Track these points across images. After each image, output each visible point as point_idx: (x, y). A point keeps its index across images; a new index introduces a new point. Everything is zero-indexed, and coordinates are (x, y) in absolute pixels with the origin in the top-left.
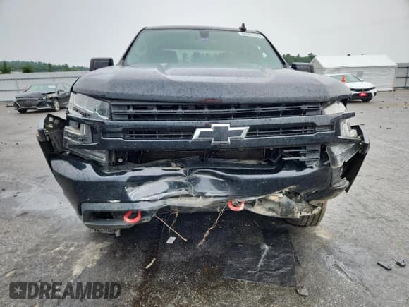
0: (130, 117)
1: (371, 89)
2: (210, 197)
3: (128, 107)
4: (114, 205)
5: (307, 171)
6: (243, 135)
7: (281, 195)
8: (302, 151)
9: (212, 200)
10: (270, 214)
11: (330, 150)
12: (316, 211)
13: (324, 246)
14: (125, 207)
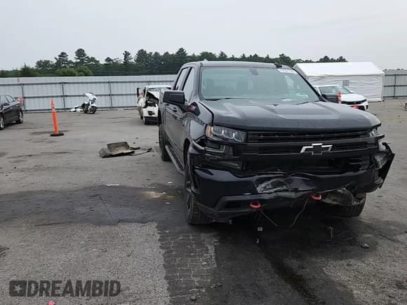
0: (260, 140)
1: (363, 101)
2: (301, 191)
3: (260, 135)
4: (247, 196)
5: (361, 172)
6: (329, 150)
7: (344, 189)
8: (360, 159)
9: (302, 193)
10: (335, 203)
11: (374, 158)
12: (362, 201)
13: (368, 226)
14: (254, 197)
